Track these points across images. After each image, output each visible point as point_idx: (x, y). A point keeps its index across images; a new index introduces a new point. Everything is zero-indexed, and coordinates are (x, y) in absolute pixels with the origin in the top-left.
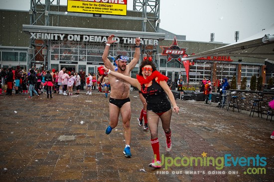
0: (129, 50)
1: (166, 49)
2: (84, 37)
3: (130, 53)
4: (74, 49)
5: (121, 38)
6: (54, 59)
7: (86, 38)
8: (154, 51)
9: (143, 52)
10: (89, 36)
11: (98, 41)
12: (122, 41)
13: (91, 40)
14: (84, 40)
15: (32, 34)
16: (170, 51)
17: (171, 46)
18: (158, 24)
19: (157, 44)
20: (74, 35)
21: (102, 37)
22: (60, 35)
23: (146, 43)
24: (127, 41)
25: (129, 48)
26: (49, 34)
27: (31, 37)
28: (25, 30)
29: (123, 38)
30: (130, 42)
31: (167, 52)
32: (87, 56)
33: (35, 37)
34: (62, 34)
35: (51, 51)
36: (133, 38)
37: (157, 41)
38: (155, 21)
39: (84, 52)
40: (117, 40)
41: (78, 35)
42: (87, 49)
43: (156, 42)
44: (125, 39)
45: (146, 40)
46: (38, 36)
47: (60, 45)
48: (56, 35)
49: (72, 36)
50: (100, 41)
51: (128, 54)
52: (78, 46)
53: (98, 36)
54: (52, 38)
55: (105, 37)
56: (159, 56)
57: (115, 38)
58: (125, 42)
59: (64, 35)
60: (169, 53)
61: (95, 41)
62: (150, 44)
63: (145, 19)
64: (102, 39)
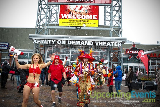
0: (101, 51)
1: (127, 50)
2: (68, 41)
3: (101, 53)
4: (62, 50)
5: (94, 42)
6: (49, 57)
7: (70, 43)
8: (119, 52)
9: (110, 52)
10: (72, 41)
11: (78, 44)
12: (95, 44)
13: (73, 44)
14: (68, 43)
15: (34, 40)
16: (131, 51)
17: (131, 47)
18: (121, 32)
19: (121, 46)
20: (61, 40)
21: (81, 41)
22: (52, 41)
23: (112, 45)
24: (98, 44)
25: (100, 50)
26: (45, 40)
27: (34, 42)
28: (30, 38)
29: (96, 42)
30: (101, 45)
31: (128, 52)
32: (70, 55)
33: (36, 42)
34: (54, 40)
35: (47, 51)
36: (103, 42)
37: (121, 43)
38: (119, 30)
39: (69, 52)
40: (91, 43)
41: (64, 40)
42: (71, 50)
43: (120, 45)
44: (97, 43)
45: (112, 43)
46: (38, 41)
47: (53, 48)
48: (50, 41)
49: (60, 41)
50: (79, 44)
51: (100, 53)
52: (65, 48)
53: (78, 41)
54: (47, 43)
55: (83, 42)
56: (123, 55)
57: (90, 42)
58: (97, 44)
59: (54, 41)
60: (130, 53)
61: (76, 44)
62: (115, 45)
63: (112, 29)
64: (81, 43)
